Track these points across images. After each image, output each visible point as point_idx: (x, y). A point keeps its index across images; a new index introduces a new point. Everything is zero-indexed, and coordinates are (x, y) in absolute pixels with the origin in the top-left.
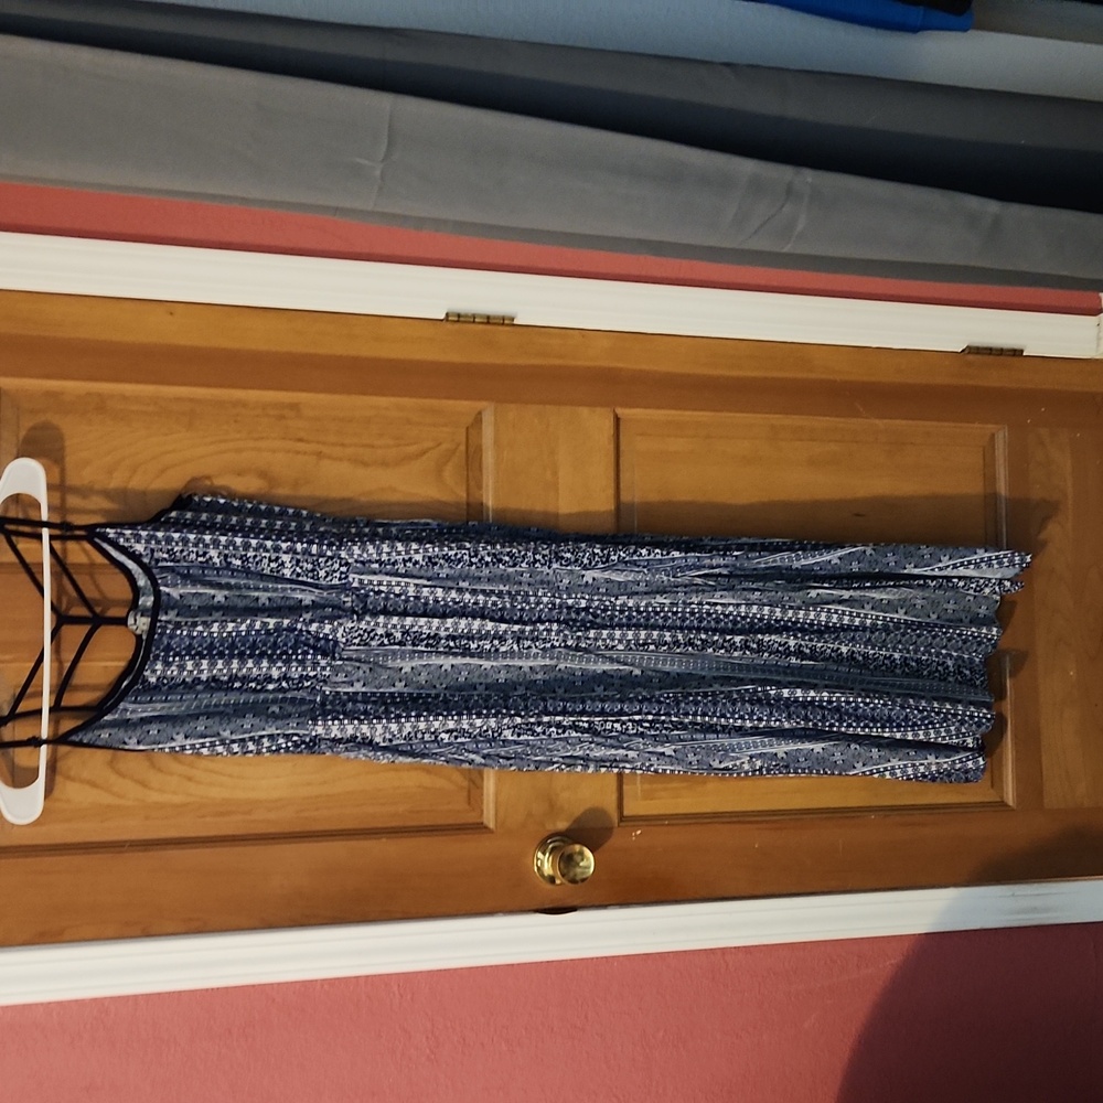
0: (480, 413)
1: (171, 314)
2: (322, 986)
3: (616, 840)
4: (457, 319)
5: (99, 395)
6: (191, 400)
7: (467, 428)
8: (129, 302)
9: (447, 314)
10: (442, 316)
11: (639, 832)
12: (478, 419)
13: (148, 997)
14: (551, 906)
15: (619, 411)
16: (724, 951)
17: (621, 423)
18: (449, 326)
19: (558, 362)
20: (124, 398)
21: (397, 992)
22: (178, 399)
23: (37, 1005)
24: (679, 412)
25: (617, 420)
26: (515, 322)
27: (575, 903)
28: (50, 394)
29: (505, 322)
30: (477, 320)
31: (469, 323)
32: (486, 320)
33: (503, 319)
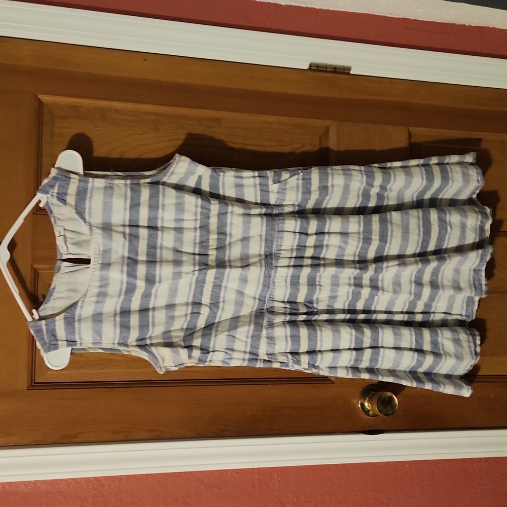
0: (328, 128)
1: (145, 60)
2: (232, 473)
4: (316, 68)
5: (102, 108)
6: (156, 114)
7: (320, 137)
8: (121, 52)
9: (310, 66)
10: (306, 67)
12: (326, 131)
13: (128, 477)
14: (368, 429)
15: (412, 129)
16: (471, 460)
17: (412, 136)
18: (311, 73)
19: (375, 98)
20: (117, 111)
22: (149, 113)
23: (60, 480)
25: (410, 134)
26: (351, 72)
27: (383, 428)
28: (73, 107)
30: (328, 69)
31: (323, 71)
32: (333, 70)
33: (344, 70)
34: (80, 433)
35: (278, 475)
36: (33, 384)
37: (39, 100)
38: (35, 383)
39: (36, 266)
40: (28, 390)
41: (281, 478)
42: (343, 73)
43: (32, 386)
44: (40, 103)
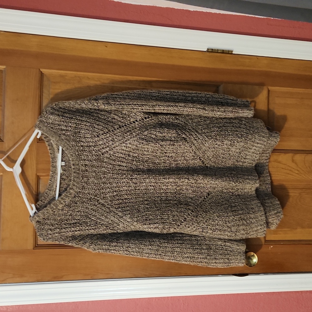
1: (106, 47)
2: (155, 300)
3: (264, 249)
4: (211, 51)
5: (79, 77)
8: (91, 42)
9: (208, 49)
11: (272, 246)
13: (93, 302)
14: (239, 273)
15: (270, 88)
16: (302, 292)
17: (270, 92)
18: (208, 54)
19: (248, 68)
20: (88, 78)
21: (182, 303)
24: (292, 89)
26: (233, 53)
27: (247, 273)
28: (62, 76)
29: (229, 53)
30: (219, 51)
31: (216, 52)
32: (222, 52)
33: (229, 51)
34: (65, 275)
35: (183, 301)
36: (37, 246)
37: (41, 72)
38: (37, 245)
39: (38, 174)
40: (33, 249)
41: (185, 302)
42: (228, 53)
43: (36, 247)
44: (42, 74)
